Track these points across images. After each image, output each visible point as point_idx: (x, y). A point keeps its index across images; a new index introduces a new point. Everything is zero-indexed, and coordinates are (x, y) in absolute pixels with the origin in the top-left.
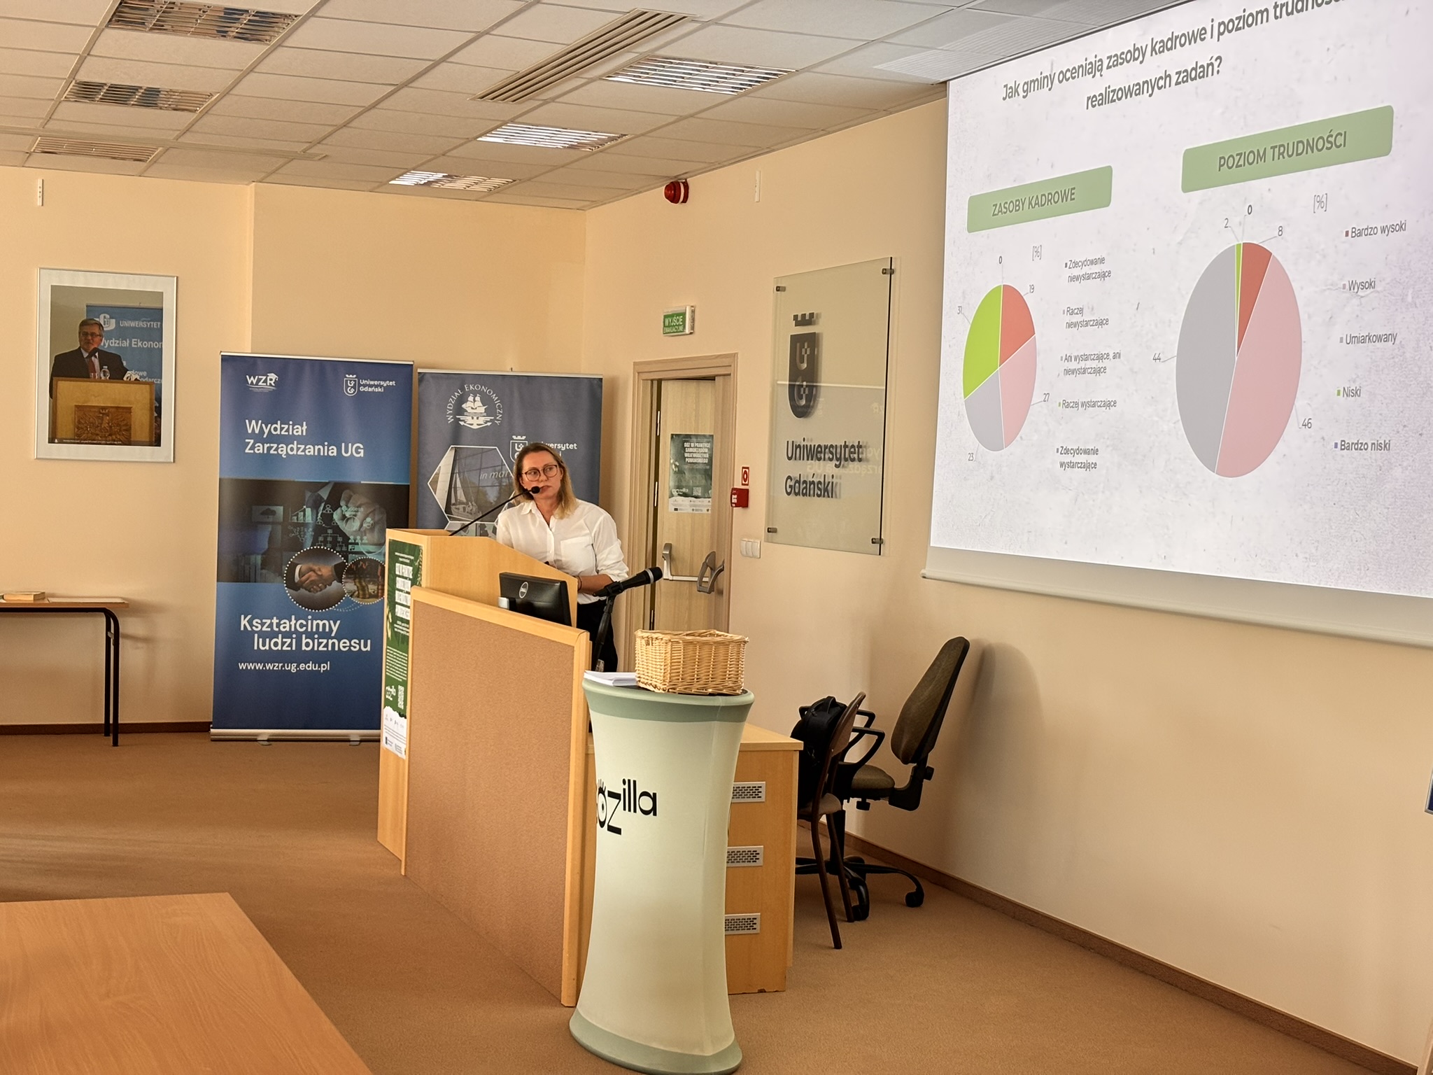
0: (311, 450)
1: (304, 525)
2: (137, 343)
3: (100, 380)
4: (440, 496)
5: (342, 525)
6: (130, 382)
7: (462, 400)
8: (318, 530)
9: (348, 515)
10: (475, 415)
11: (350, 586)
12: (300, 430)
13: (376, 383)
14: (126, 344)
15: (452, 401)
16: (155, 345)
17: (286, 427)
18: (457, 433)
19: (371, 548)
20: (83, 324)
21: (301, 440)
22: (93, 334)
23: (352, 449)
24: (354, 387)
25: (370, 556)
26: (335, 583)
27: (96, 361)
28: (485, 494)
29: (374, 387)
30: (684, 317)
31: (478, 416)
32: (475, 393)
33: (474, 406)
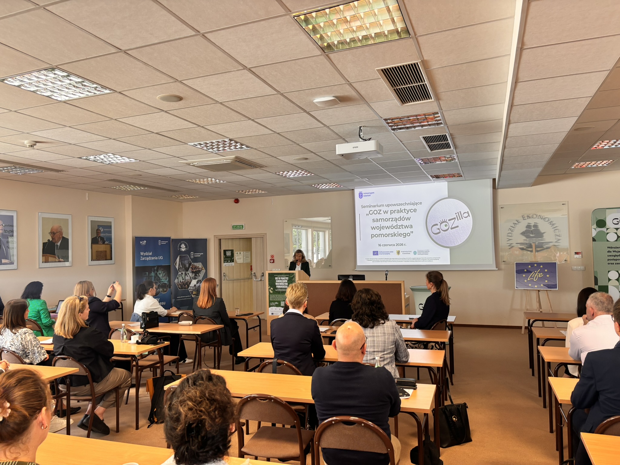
0: (153, 258)
1: (152, 276)
2: (107, 234)
3: (100, 244)
4: (177, 267)
5: (159, 275)
6: (106, 244)
7: (181, 245)
8: (155, 277)
9: (160, 273)
10: (183, 248)
11: (161, 290)
12: (151, 254)
14: (105, 235)
15: (179, 245)
16: (110, 235)
17: (148, 253)
18: (181, 252)
19: (165, 280)
20: (97, 230)
21: (151, 256)
22: (99, 233)
23: (160, 257)
24: (160, 243)
25: (165, 282)
26: (158, 289)
27: (99, 239)
28: (186, 265)
29: (164, 243)
30: (243, 226)
31: (184, 248)
32: (183, 243)
33: (183, 246)
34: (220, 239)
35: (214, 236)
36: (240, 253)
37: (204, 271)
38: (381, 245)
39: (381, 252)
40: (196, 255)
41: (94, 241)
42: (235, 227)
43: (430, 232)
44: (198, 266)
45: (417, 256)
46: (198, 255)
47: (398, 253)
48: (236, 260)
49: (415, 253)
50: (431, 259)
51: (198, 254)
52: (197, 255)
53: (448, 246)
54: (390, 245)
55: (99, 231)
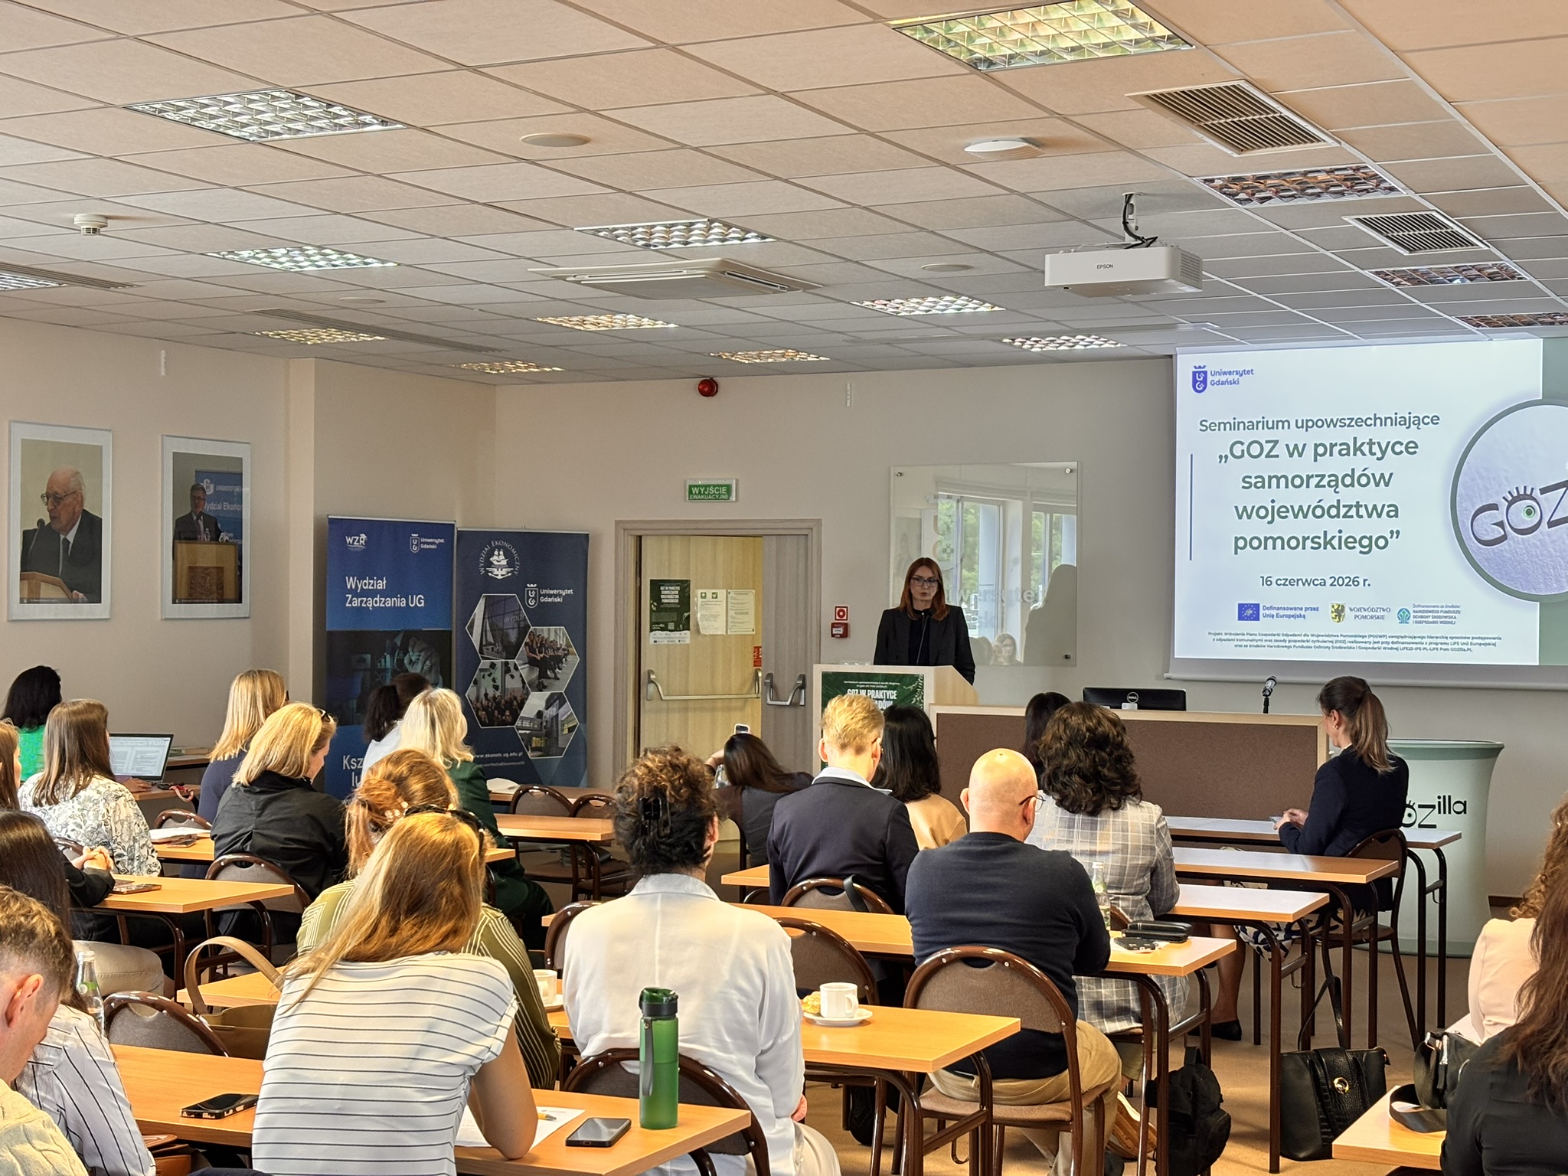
0: (390, 603)
2: (227, 506)
3: (204, 542)
4: (476, 639)
5: (409, 668)
6: (222, 543)
7: (491, 554)
9: (413, 659)
10: (500, 567)
12: (382, 585)
13: (431, 540)
14: (220, 508)
15: (483, 555)
16: (235, 507)
17: (372, 581)
18: (491, 583)
21: (383, 593)
23: (416, 600)
24: (417, 545)
27: (201, 523)
28: (508, 635)
29: (431, 544)
30: (729, 488)
31: (502, 567)
32: (499, 548)
33: (499, 558)
34: (640, 537)
35: (618, 523)
36: (715, 596)
37: (574, 660)
38: (1274, 580)
39: (1271, 608)
40: (545, 596)
41: (185, 531)
42: (698, 493)
43: (1467, 534)
44: (552, 639)
45: (1411, 628)
46: (556, 596)
47: (1339, 612)
48: (697, 625)
49: (1404, 616)
50: (1462, 643)
51: (555, 592)
52: (550, 596)
53: (1533, 592)
54: (1306, 582)
55: (200, 494)
